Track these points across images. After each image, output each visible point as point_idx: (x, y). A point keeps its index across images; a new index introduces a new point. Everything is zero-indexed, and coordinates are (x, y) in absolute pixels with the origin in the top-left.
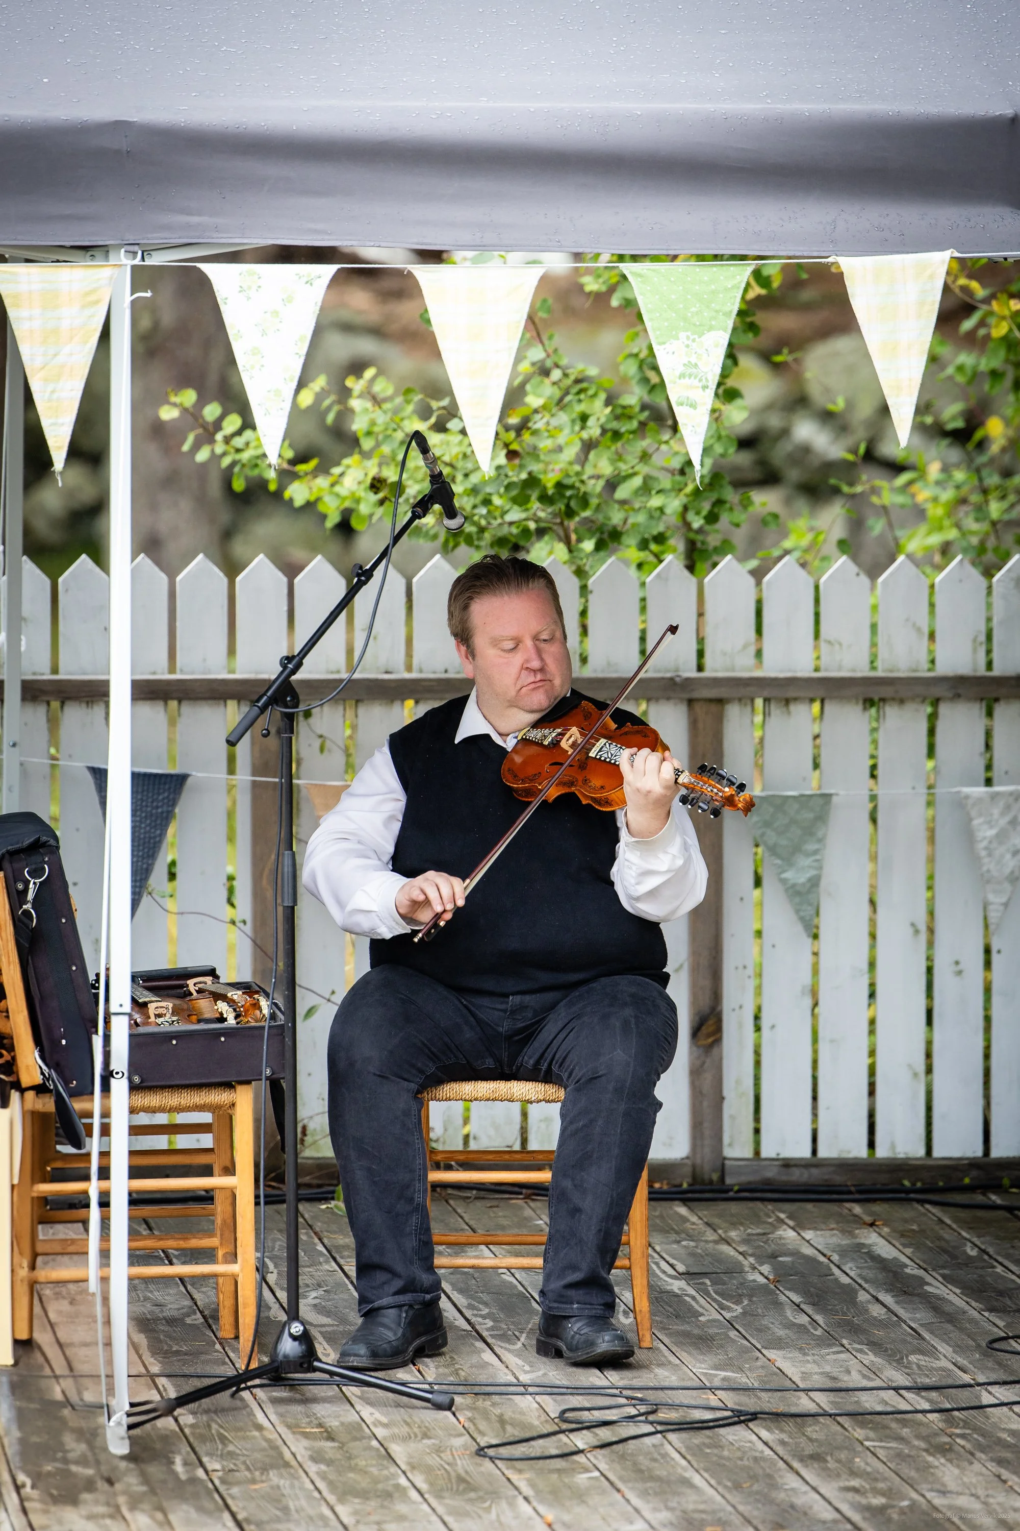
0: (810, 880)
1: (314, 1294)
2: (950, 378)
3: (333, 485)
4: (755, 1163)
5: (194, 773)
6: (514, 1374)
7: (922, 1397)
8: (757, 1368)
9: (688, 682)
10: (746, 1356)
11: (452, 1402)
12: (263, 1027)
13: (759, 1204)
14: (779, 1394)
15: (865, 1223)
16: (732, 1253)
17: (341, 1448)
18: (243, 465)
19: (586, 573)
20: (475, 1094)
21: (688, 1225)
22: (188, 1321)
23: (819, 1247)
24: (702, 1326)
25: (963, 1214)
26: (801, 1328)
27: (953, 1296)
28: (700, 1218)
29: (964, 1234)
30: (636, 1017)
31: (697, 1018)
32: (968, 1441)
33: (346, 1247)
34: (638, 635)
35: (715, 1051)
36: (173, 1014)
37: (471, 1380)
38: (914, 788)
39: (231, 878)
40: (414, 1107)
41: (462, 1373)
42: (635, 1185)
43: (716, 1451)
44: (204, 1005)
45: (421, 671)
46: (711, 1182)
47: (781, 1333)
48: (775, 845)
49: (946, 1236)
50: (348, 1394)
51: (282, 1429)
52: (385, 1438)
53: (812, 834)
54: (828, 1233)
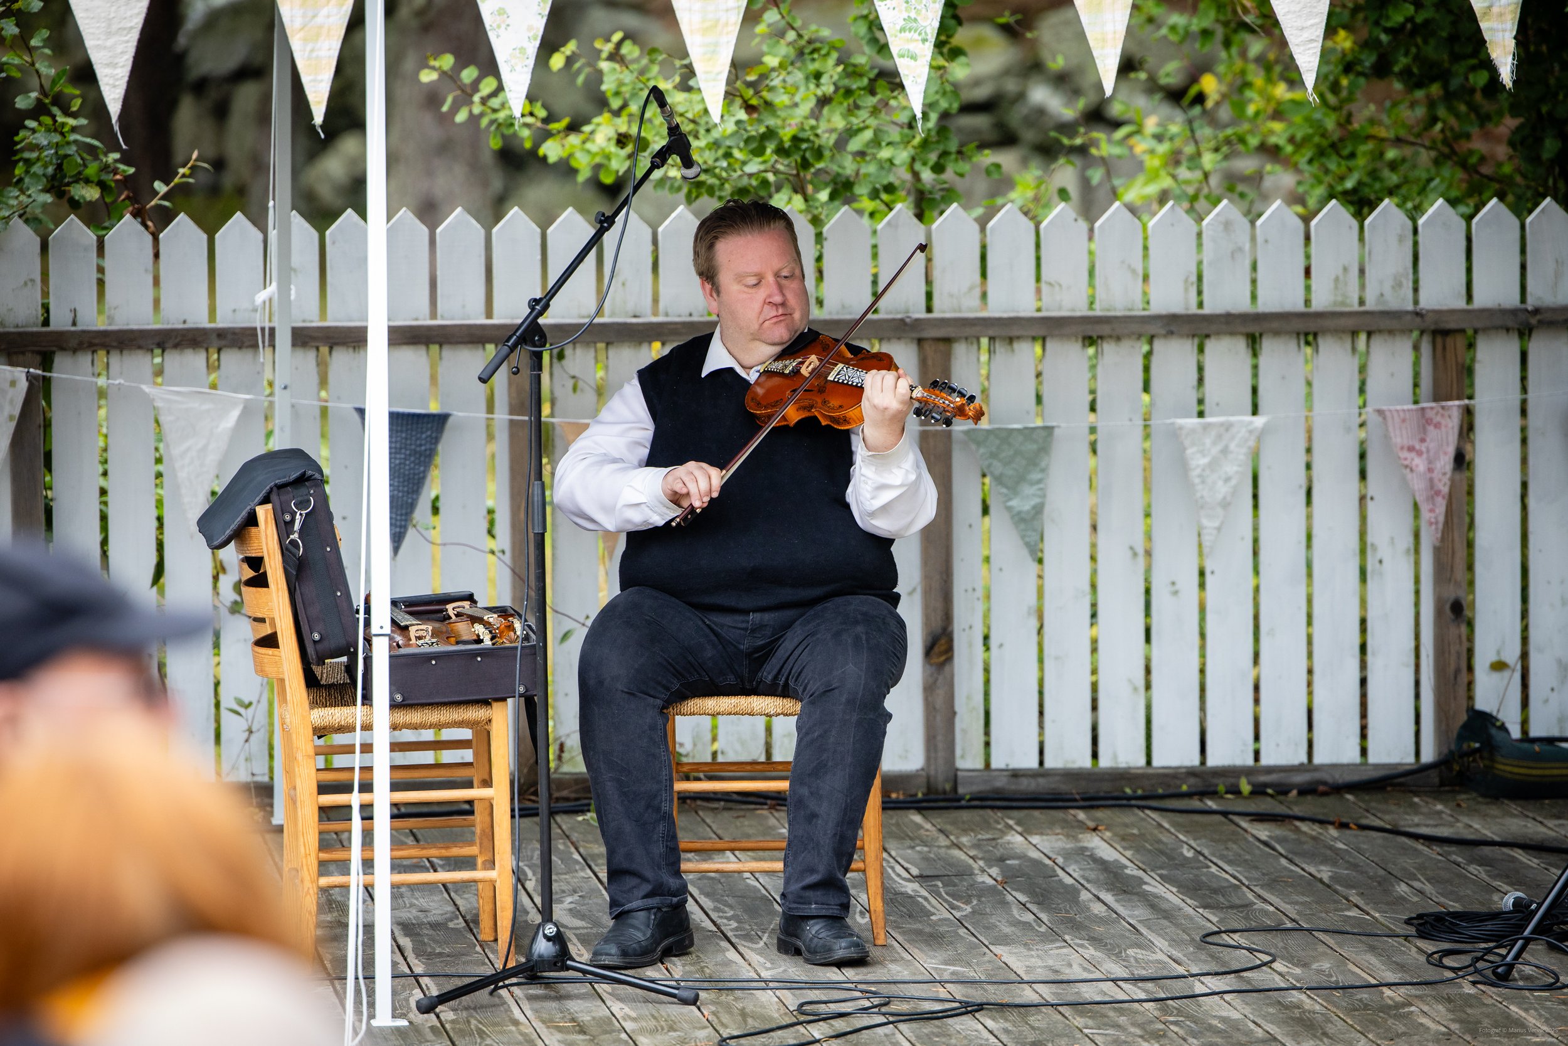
0: (1034, 507)
1: (569, 899)
2: (1165, 37)
3: (584, 142)
4: (986, 773)
5: (455, 413)
6: (756, 971)
7: (1139, 988)
8: (984, 963)
9: (917, 323)
10: (974, 952)
11: (697, 997)
12: (516, 648)
13: (989, 812)
14: (1005, 986)
15: (1088, 828)
16: (963, 857)
17: (592, 1040)
18: (500, 125)
19: (821, 221)
20: (717, 709)
21: (922, 832)
22: (451, 925)
23: (1045, 851)
24: (935, 923)
25: (1180, 818)
26: (1026, 925)
27: (1169, 895)
28: (934, 825)
29: (1181, 837)
30: (867, 633)
31: (930, 639)
32: (1181, 1027)
33: (599, 856)
34: (871, 278)
35: (947, 668)
36: (432, 636)
37: (716, 977)
38: (1131, 420)
39: (490, 512)
40: (660, 721)
41: (707, 971)
42: (868, 792)
43: (944, 1040)
44: (463, 629)
45: (667, 315)
46: (945, 792)
47: (1007, 930)
48: (1001, 475)
49: (1164, 839)
50: (600, 990)
51: (537, 1024)
52: (633, 1031)
53: (1035, 465)
54: (1054, 838)
